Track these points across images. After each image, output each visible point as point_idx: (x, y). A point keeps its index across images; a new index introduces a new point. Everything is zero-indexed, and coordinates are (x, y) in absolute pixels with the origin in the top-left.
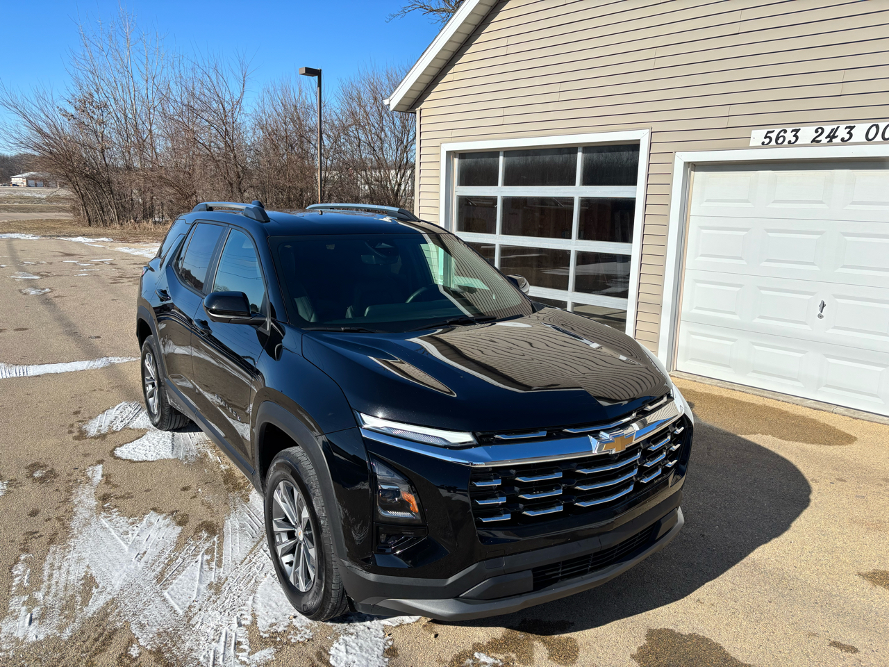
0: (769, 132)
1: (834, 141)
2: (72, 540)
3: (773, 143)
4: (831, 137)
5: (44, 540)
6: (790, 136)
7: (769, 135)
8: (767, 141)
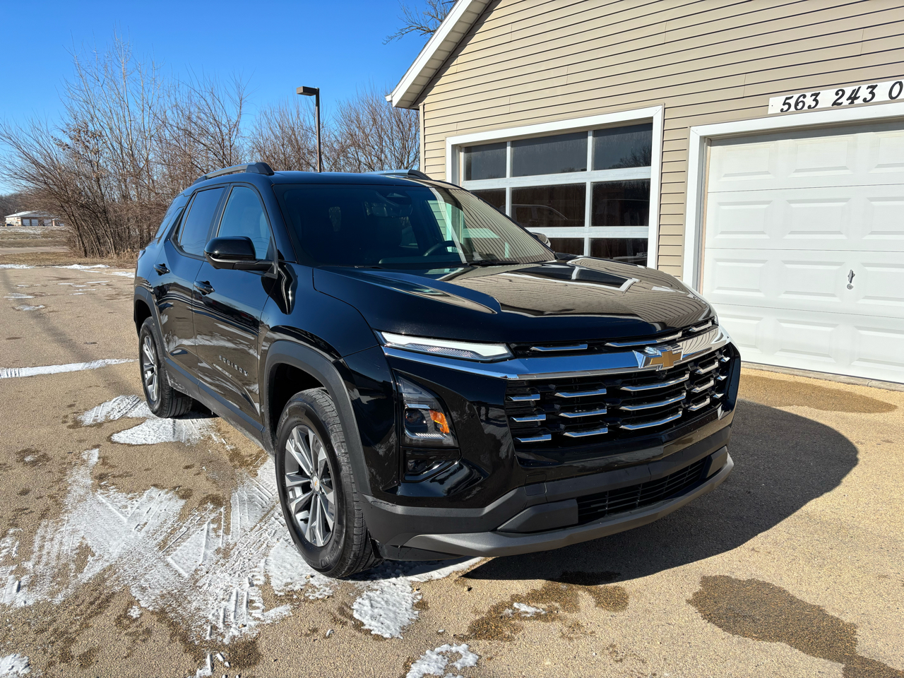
0: (787, 99)
1: (856, 102)
2: (66, 514)
3: (793, 109)
4: (853, 98)
5: (36, 515)
6: (809, 101)
7: (787, 101)
8: (786, 107)
